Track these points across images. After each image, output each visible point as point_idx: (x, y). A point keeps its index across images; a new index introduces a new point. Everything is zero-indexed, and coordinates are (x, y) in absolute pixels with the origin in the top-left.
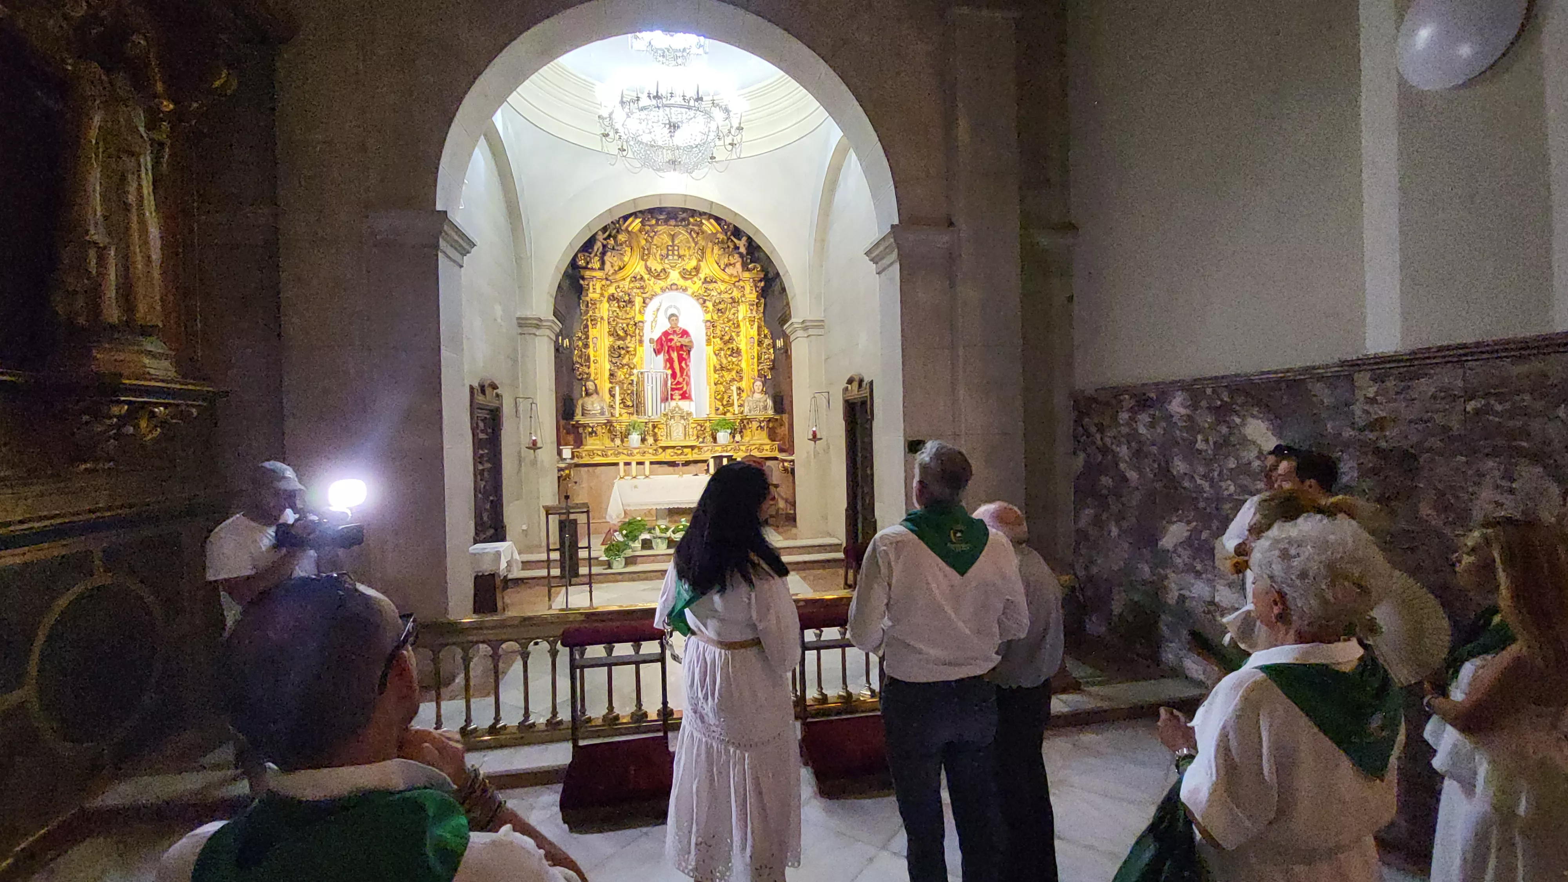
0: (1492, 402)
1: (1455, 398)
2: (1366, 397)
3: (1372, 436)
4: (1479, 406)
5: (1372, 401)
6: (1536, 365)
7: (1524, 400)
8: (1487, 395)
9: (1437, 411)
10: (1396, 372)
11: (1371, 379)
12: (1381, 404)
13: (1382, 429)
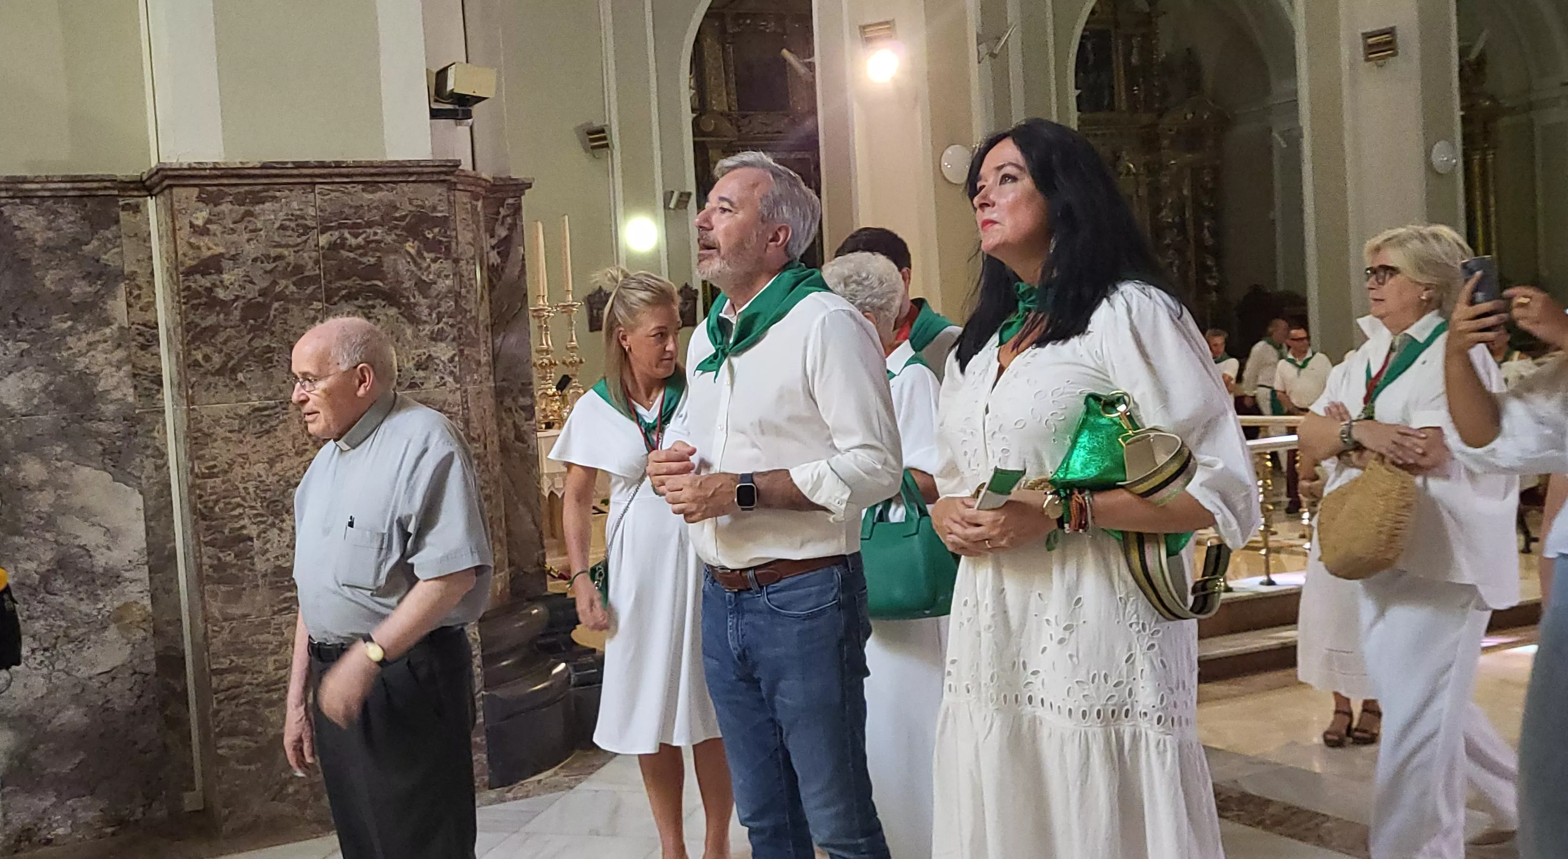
0: (347, 235)
1: (307, 229)
2: (192, 225)
3: (206, 282)
4: (333, 239)
5: (203, 231)
6: (382, 195)
7: (376, 234)
8: (340, 226)
9: (287, 246)
10: (234, 190)
11: (200, 199)
12: (215, 235)
13: (220, 271)
